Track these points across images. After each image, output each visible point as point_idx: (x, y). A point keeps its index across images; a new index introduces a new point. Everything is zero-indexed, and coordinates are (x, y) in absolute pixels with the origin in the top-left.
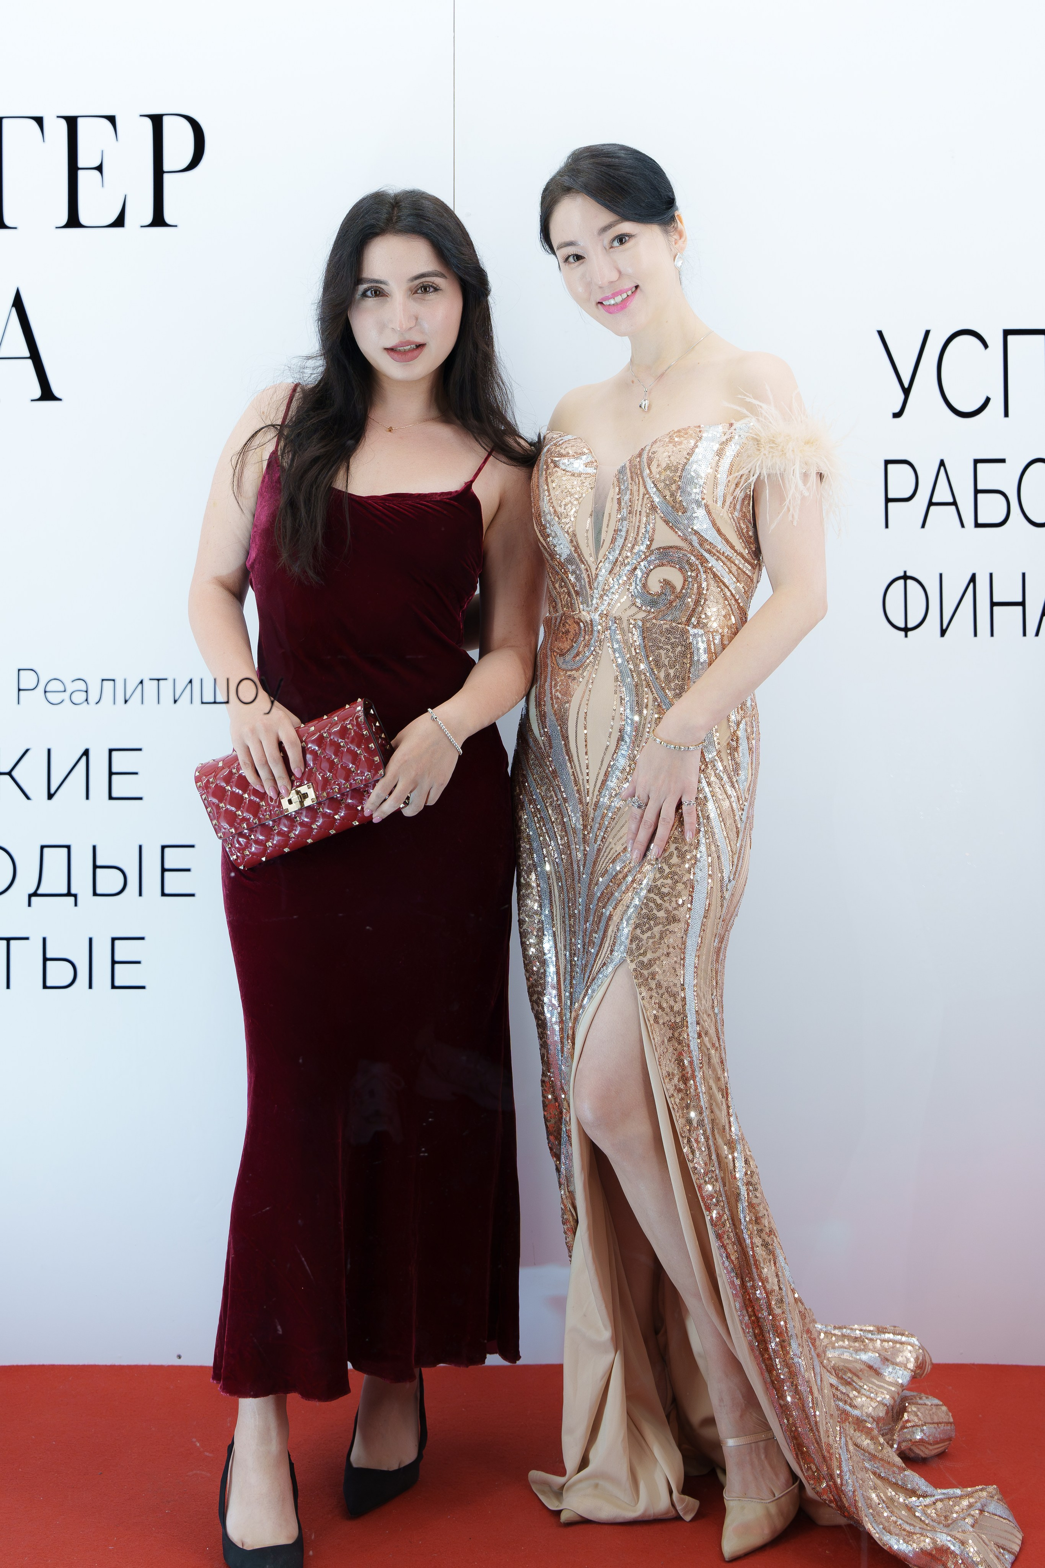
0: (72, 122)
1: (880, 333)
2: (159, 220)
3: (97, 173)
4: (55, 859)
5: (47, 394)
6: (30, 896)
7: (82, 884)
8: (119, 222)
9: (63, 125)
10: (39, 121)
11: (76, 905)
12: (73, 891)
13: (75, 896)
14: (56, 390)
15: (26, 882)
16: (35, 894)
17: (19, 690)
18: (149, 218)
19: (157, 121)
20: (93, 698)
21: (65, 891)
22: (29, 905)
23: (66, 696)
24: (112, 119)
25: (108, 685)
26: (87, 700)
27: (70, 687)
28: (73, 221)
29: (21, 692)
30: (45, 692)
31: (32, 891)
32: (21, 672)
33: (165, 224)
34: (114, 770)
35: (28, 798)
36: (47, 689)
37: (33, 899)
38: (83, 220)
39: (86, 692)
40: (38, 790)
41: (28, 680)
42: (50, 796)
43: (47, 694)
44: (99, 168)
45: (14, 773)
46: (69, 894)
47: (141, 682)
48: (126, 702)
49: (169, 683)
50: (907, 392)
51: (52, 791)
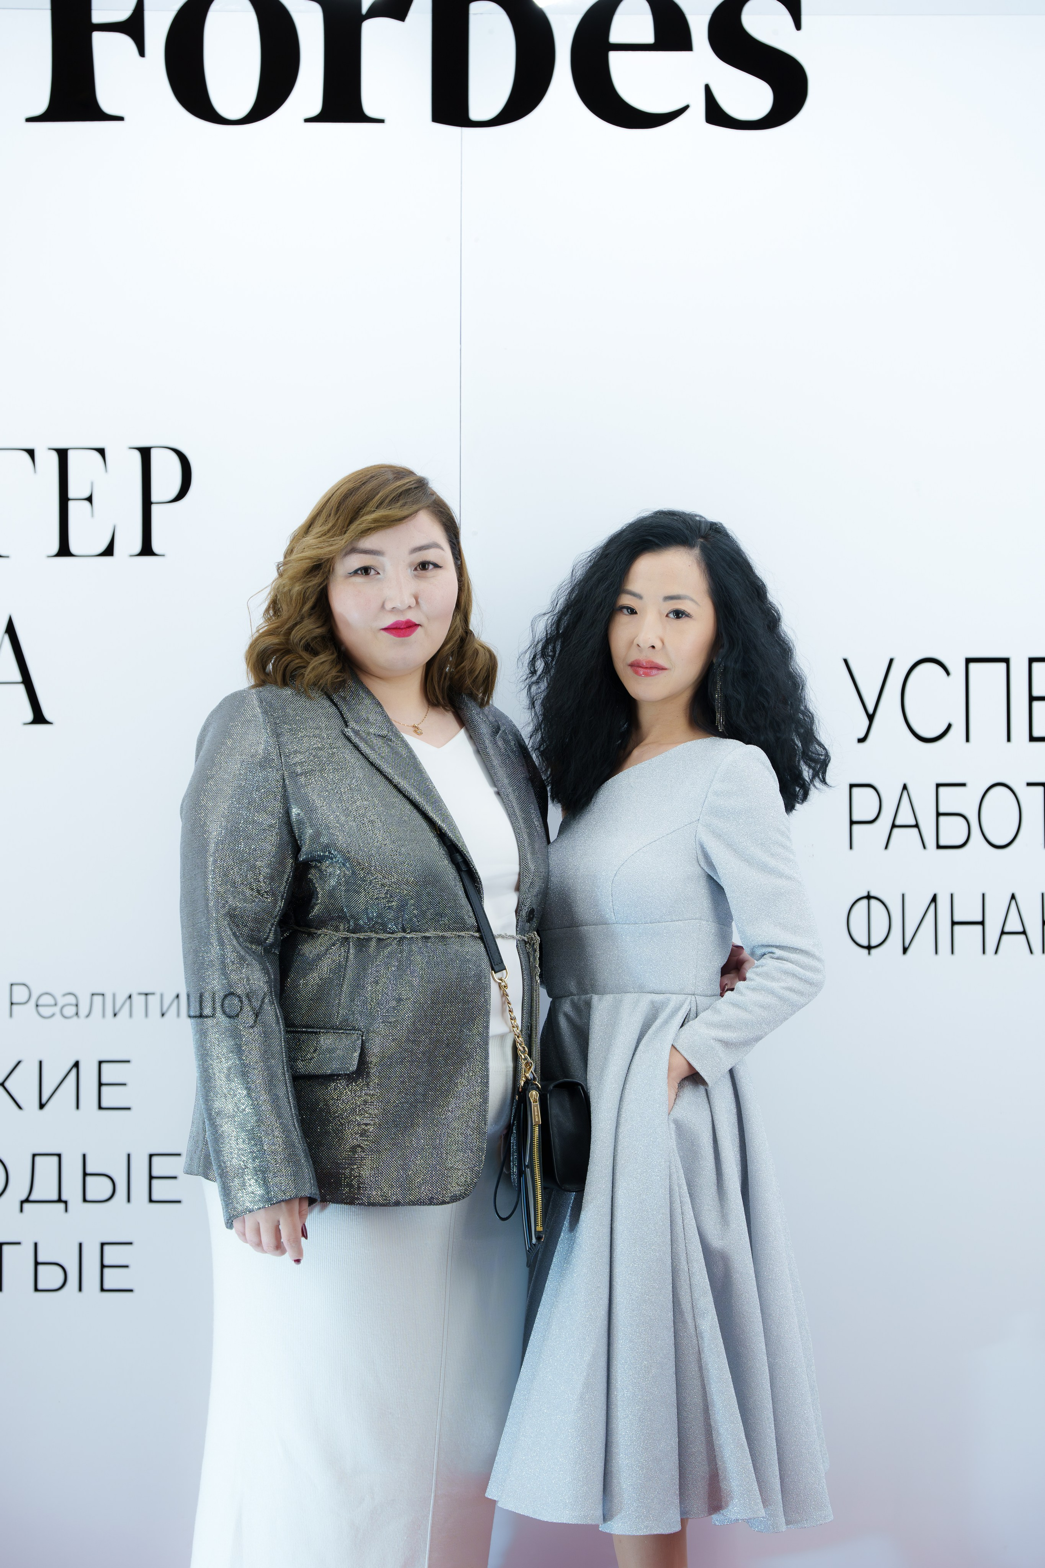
0: (63, 455)
1: (846, 661)
2: (147, 550)
3: (87, 503)
4: (47, 1167)
5: (39, 718)
6: (22, 1202)
7: (72, 1192)
8: (109, 551)
9: (54, 458)
10: (31, 453)
11: (66, 1210)
12: (64, 1198)
13: (66, 1202)
14: (47, 714)
15: (18, 1189)
16: (27, 1200)
17: (12, 1004)
18: (138, 547)
19: (145, 453)
20: (83, 1011)
21: (56, 1198)
22: (21, 1210)
23: (57, 1010)
24: (101, 451)
25: (98, 1000)
26: (77, 1014)
27: (61, 1001)
28: (64, 550)
29: (14, 1007)
30: (37, 1006)
31: (24, 1197)
32: (14, 987)
33: (152, 553)
34: (104, 1081)
35: (20, 1107)
36: (40, 1002)
37: (26, 1206)
38: (73, 548)
39: (77, 1005)
40: (29, 1100)
41: (20, 994)
42: (42, 1106)
43: (40, 1009)
44: (90, 499)
45: (7, 1084)
46: (59, 1200)
47: (130, 997)
48: (115, 1015)
49: (157, 997)
50: (871, 717)
51: (44, 1100)
